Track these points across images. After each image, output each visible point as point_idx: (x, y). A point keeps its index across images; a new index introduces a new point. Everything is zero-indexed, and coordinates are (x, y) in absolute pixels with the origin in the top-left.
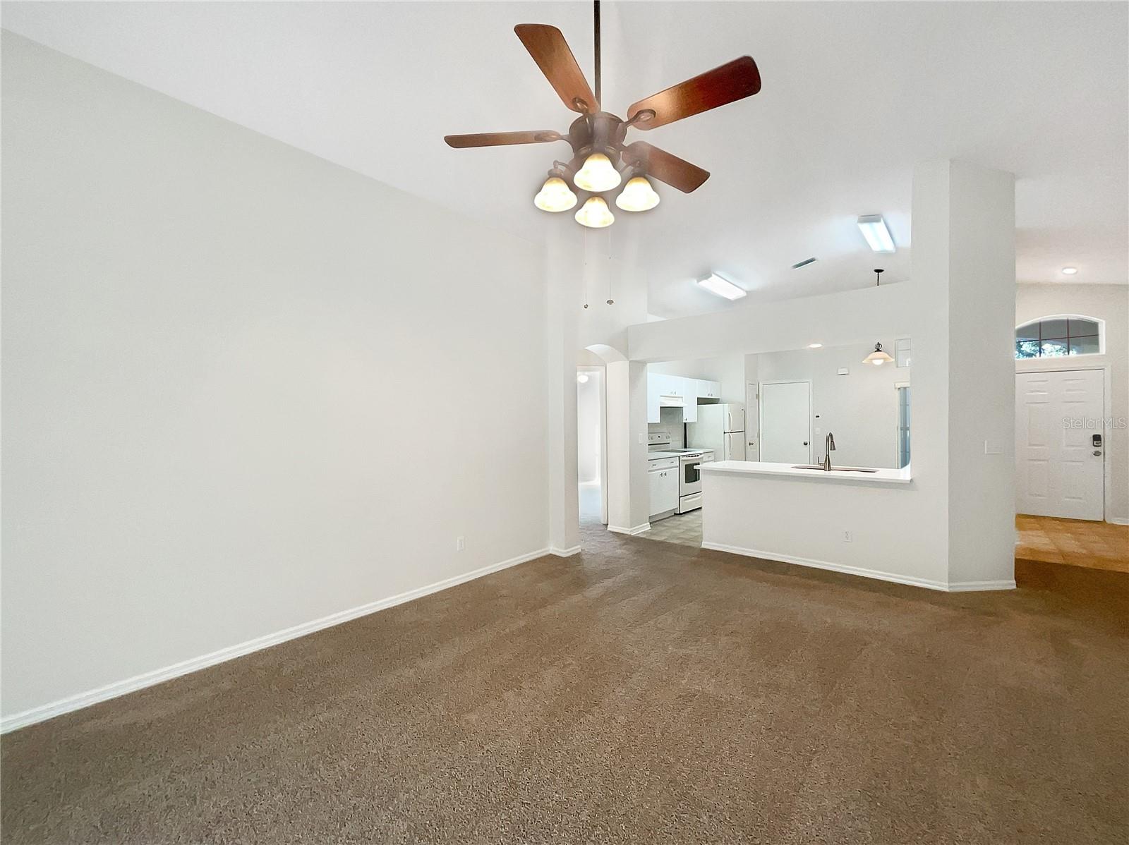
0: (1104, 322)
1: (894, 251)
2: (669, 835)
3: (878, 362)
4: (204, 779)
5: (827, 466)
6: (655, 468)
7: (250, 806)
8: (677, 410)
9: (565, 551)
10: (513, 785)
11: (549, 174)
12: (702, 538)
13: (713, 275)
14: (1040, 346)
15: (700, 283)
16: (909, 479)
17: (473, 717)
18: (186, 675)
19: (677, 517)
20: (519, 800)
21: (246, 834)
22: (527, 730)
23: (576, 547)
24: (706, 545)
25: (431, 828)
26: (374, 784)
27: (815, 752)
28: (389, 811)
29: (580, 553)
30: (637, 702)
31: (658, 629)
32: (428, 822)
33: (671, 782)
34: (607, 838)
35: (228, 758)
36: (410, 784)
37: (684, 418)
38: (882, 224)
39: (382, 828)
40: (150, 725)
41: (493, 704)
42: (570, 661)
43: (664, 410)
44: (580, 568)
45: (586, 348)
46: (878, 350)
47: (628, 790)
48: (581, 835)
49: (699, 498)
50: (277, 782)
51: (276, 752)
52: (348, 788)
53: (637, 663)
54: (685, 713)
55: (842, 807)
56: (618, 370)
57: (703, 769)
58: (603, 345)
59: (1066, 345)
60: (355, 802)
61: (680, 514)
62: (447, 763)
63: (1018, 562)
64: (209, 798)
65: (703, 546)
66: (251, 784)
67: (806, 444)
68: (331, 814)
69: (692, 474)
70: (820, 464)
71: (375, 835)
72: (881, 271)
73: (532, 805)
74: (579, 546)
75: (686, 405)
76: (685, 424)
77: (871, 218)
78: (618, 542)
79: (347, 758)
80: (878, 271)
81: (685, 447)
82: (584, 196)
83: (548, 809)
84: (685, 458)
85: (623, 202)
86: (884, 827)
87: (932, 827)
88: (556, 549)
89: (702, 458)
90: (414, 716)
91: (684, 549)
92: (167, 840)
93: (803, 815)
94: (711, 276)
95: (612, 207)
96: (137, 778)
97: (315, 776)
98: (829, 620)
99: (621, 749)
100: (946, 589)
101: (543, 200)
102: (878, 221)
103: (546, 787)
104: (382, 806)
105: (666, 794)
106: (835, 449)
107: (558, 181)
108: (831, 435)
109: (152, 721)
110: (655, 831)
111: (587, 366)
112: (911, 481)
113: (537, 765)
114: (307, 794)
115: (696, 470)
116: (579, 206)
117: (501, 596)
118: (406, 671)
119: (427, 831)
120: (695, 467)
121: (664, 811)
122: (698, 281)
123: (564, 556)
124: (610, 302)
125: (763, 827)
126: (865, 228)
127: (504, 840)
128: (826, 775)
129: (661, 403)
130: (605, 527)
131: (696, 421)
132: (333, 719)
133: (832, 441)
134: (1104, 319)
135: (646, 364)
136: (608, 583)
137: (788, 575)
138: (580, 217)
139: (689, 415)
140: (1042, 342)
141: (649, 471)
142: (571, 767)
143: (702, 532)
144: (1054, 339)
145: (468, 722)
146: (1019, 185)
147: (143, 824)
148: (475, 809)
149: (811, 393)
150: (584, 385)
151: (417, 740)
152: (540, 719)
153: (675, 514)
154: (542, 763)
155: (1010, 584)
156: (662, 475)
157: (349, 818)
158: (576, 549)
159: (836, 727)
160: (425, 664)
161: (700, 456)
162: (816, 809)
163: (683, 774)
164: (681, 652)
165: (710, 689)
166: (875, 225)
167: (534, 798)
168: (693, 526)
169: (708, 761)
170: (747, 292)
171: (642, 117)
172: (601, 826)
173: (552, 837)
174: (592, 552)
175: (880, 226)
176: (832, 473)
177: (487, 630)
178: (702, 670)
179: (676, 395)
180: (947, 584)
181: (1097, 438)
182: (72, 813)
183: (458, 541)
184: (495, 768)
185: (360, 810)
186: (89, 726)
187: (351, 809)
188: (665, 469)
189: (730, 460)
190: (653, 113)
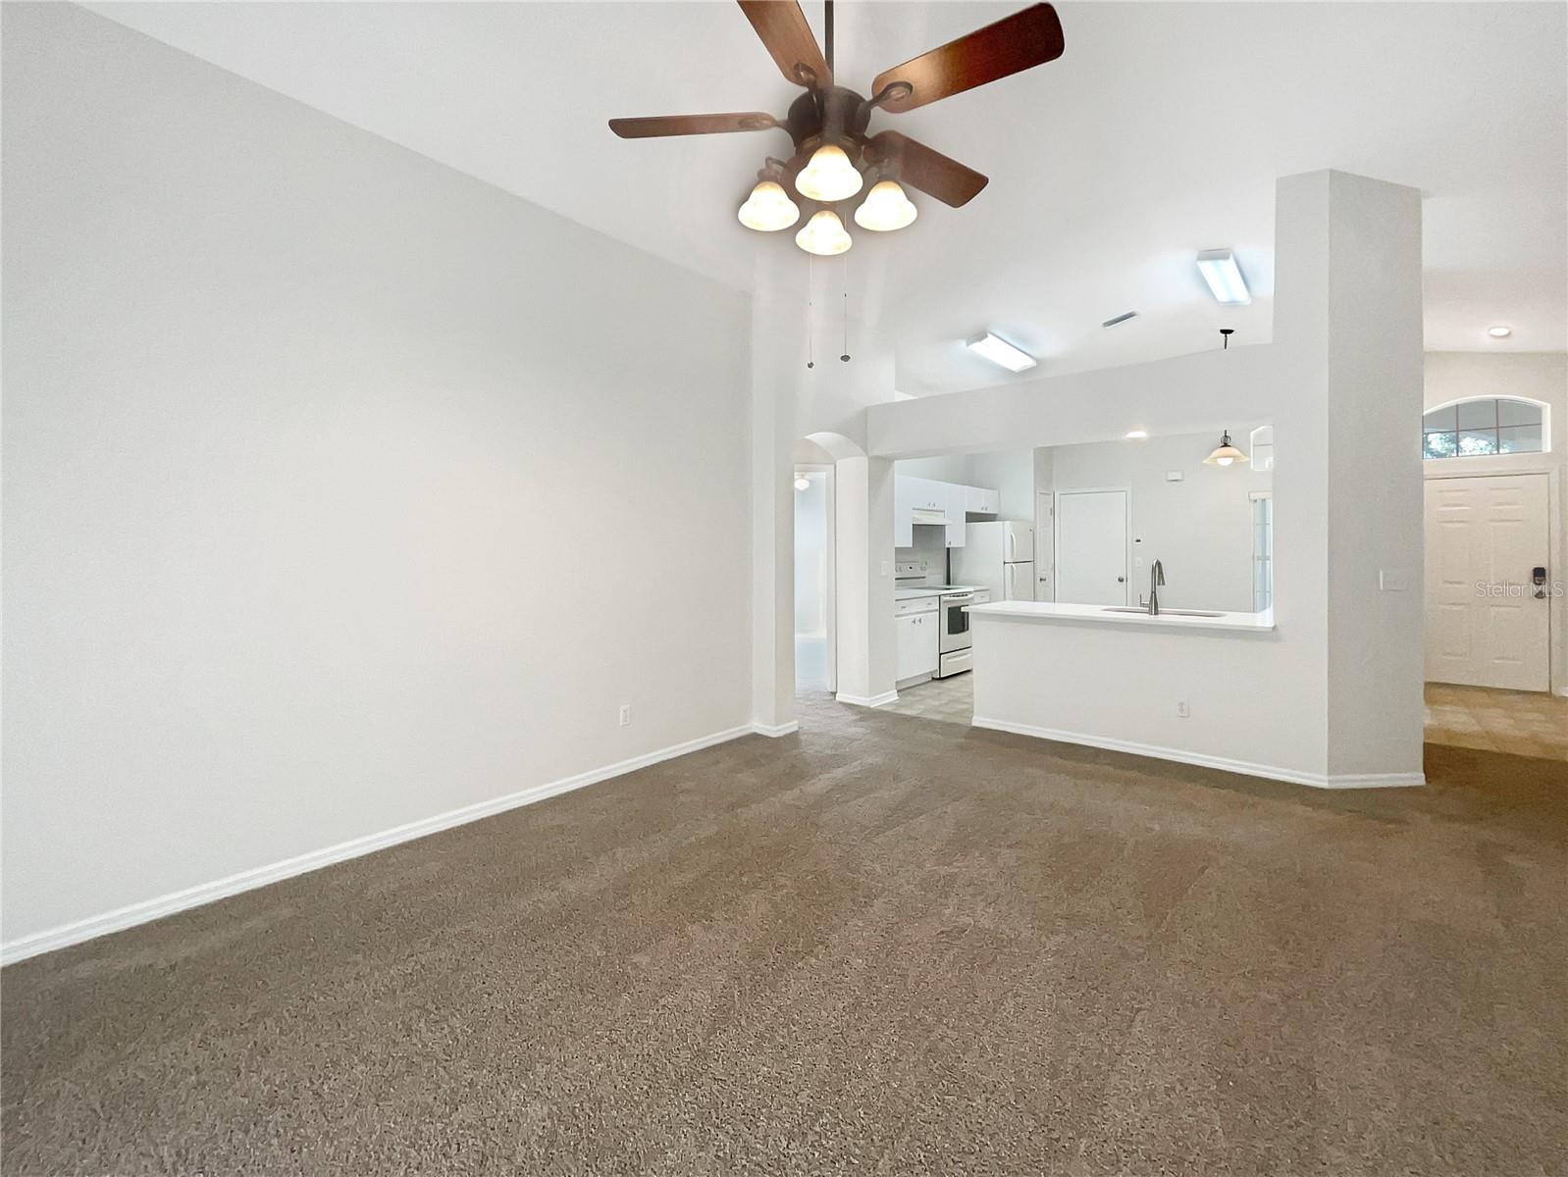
0: (1549, 405)
1: (1249, 302)
2: (927, 1125)
3: (1228, 462)
4: (252, 1043)
5: (1154, 607)
6: (904, 611)
7: (317, 1083)
8: (938, 530)
9: (775, 729)
10: (701, 1054)
11: (759, 175)
12: (972, 712)
13: (989, 335)
14: (1457, 442)
15: (970, 347)
16: (1272, 625)
17: (642, 959)
18: (226, 898)
19: (936, 683)
20: (711, 1076)
21: (312, 1122)
22: (722, 979)
23: (791, 723)
24: (979, 721)
25: (582, 1113)
26: (500, 1051)
27: (1139, 1010)
28: (520, 1089)
29: (797, 731)
30: (881, 939)
31: (910, 838)
32: (578, 1105)
33: (930, 1051)
34: (838, 1129)
35: (287, 1015)
36: (553, 1052)
37: (947, 542)
38: (1231, 262)
39: (511, 1113)
40: (173, 968)
41: (673, 941)
42: (783, 881)
43: (918, 529)
44: (795, 752)
45: (808, 437)
46: (1226, 445)
47: (867, 1062)
48: (799, 1124)
49: (969, 655)
50: (359, 1049)
51: (356, 1006)
52: (462, 1057)
53: (880, 885)
54: (949, 957)
55: (1178, 1087)
56: (853, 468)
57: (976, 1033)
58: (831, 434)
59: (1495, 439)
60: (471, 1076)
61: (941, 679)
62: (606, 1023)
63: (1428, 749)
64: (258, 1071)
65: (975, 723)
66: (321, 1051)
67: (1121, 580)
68: (437, 1093)
69: (958, 621)
70: (1142, 605)
71: (500, 1123)
72: (1230, 332)
73: (728, 1082)
74: (796, 722)
75: (950, 522)
76: (948, 549)
77: (1216, 255)
78: (851, 717)
79: (461, 1015)
80: (1226, 332)
81: (948, 583)
82: (809, 208)
83: (752, 1087)
84: (947, 598)
85: (863, 216)
86: (1239, 1117)
87: (1309, 1115)
88: (762, 726)
89: (972, 599)
90: (557, 957)
91: (947, 728)
92: (197, 1129)
93: (1122, 1098)
94: (987, 336)
95: (850, 225)
96: (154, 1042)
97: (415, 1040)
98: (1157, 827)
99: (857, 1005)
100: (1325, 785)
101: (749, 215)
102: (1225, 257)
103: (749, 1057)
104: (511, 1083)
105: (922, 1069)
106: (1164, 584)
107: (772, 186)
108: (1159, 564)
109: (176, 963)
110: (907, 1120)
111: (808, 466)
112: (1274, 628)
113: (735, 1027)
114: (401, 1066)
115: (964, 613)
116: (801, 223)
117: (682, 792)
118: (546, 895)
119: (577, 1117)
120: (963, 609)
121: (920, 1091)
122: (968, 345)
123: (774, 736)
124: (845, 358)
125: (1064, 1114)
126: (1207, 268)
127: (687, 1131)
128: (1154, 1042)
129: (914, 519)
130: (832, 697)
131: (963, 545)
132: (440, 960)
133: (1161, 572)
134: (1549, 402)
135: (893, 461)
136: (838, 773)
137: (1097, 764)
138: (803, 239)
139: (954, 538)
140: (1461, 435)
141: (897, 616)
142: (785, 1030)
143: (972, 704)
144: (1478, 430)
145: (635, 966)
146: (1427, 206)
147: (162, 1106)
148: (645, 1088)
149: (1129, 506)
150: (803, 493)
151: (561, 991)
152: (740, 962)
153: (933, 679)
154: (743, 1023)
155: (1418, 779)
156: (914, 622)
157: (463, 1100)
158: (790, 727)
159: (1169, 975)
160: (571, 886)
161: (970, 596)
162: (1140, 1090)
163: (947, 1040)
164: (944, 870)
165: (986, 923)
166: (1221, 262)
167: (732, 1072)
168: (959, 695)
169: (983, 1021)
170: (1037, 360)
171: (893, 93)
172: (829, 1111)
173: (758, 1127)
174: (814, 731)
175: (1229, 266)
176: (1160, 617)
177: (662, 837)
178: (974, 896)
179: (935, 508)
180: (1326, 778)
181: (1539, 574)
182: (58, 1092)
183: (622, 712)
184: (674, 1031)
185: (479, 1087)
186: (85, 970)
187: (466, 1086)
188: (918, 613)
189: (1014, 599)
190: (909, 86)
